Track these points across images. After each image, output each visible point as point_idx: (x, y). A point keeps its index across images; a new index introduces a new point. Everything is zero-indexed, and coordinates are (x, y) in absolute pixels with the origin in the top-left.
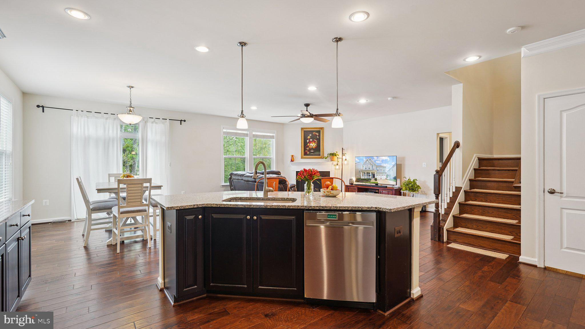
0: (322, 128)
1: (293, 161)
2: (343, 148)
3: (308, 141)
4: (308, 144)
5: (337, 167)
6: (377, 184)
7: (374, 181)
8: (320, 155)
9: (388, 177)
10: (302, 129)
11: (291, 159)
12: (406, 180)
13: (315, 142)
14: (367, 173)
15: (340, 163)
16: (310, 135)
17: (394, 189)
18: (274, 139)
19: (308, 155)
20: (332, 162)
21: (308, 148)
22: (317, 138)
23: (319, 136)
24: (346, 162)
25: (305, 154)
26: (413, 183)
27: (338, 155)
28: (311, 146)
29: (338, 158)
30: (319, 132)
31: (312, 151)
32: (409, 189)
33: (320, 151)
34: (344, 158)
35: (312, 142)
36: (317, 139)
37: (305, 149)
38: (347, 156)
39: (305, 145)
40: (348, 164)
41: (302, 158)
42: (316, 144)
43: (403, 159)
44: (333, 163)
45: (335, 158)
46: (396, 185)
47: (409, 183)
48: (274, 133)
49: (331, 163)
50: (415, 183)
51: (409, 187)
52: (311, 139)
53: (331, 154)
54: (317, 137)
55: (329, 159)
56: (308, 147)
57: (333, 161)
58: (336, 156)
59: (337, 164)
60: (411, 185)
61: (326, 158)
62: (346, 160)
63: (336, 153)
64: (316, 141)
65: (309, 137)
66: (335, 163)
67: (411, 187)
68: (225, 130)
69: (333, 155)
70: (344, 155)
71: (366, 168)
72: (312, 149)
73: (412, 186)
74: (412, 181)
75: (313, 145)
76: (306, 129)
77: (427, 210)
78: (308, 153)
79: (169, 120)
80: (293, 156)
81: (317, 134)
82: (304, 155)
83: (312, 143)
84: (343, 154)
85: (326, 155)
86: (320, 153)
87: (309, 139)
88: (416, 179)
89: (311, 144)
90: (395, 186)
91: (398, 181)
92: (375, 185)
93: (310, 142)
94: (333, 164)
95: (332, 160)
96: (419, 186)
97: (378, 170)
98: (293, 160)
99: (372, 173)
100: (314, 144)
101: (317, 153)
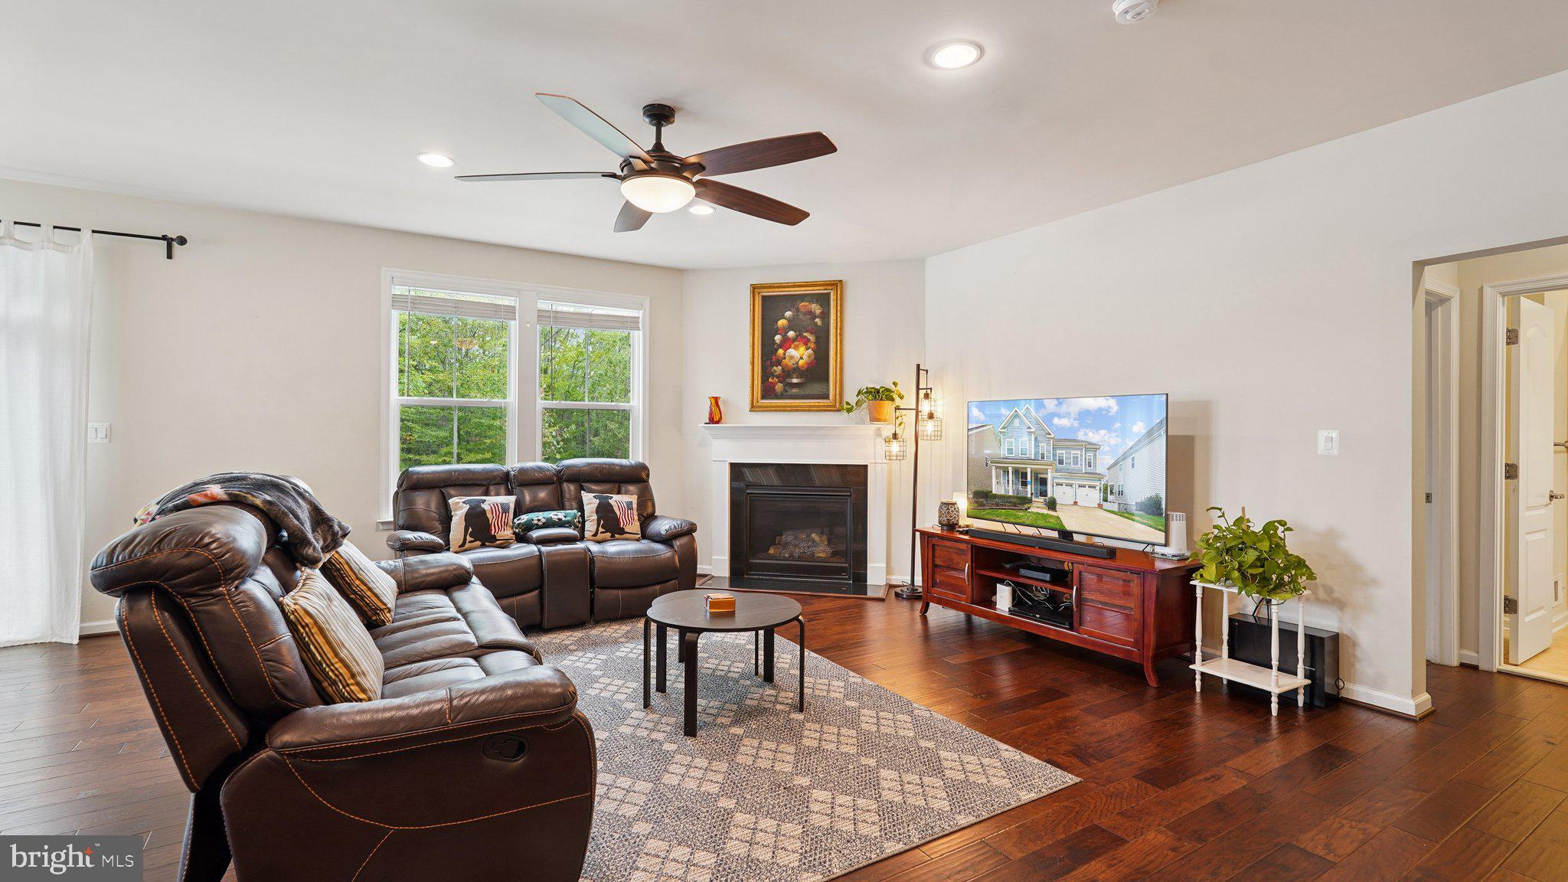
0: (836, 285)
1: (718, 422)
2: (918, 366)
3: (778, 338)
4: (781, 351)
5: (895, 447)
6: (1066, 535)
7: (1046, 511)
8: (827, 397)
9: (1110, 498)
10: (754, 288)
11: (711, 414)
12: (1224, 525)
13: (806, 342)
14: (1016, 471)
15: (908, 433)
16: (788, 314)
17: (1153, 572)
18: (641, 332)
19: (777, 397)
20: (877, 425)
21: (778, 369)
22: (816, 324)
23: (825, 315)
24: (929, 427)
25: (768, 392)
26: (1265, 546)
27: (901, 397)
28: (792, 357)
29: (897, 408)
30: (823, 300)
31: (795, 381)
32: (1243, 575)
33: (826, 378)
34: (925, 407)
35: (794, 340)
36: (814, 330)
37: (766, 374)
38: (941, 403)
39: (768, 353)
40: (938, 436)
41: (754, 408)
42: (810, 351)
43: (1203, 410)
44: (879, 429)
45: (888, 407)
46: (1166, 545)
47: (1243, 543)
48: (641, 307)
49: (871, 428)
50: (1278, 546)
51: (1240, 565)
52: (790, 328)
53: (869, 391)
54: (817, 320)
55: (863, 412)
56: (779, 363)
57: (878, 420)
58: (893, 400)
59: (895, 436)
60: (1251, 556)
61: (849, 410)
62: (931, 416)
63: (892, 387)
64: (811, 337)
65: (782, 323)
66: (888, 430)
67: (1253, 566)
68: (398, 290)
69: (879, 395)
70: (927, 396)
71: (1010, 451)
72: (796, 370)
73: (1261, 562)
74: (1257, 527)
75: (799, 355)
76: (770, 287)
77: (1344, 694)
78: (779, 387)
79: (94, 232)
80: (716, 399)
81: (816, 309)
82: (763, 397)
83: (796, 348)
84: (922, 393)
85: (851, 397)
86: (828, 390)
87: (785, 331)
88: (1282, 523)
89: (792, 352)
90: (1158, 549)
91: (1177, 526)
92: (1055, 534)
93: (786, 344)
94: (878, 433)
95: (875, 418)
96: (1300, 563)
97: (1061, 462)
98: (716, 418)
99: (1035, 474)
100: (802, 349)
101: (815, 388)
